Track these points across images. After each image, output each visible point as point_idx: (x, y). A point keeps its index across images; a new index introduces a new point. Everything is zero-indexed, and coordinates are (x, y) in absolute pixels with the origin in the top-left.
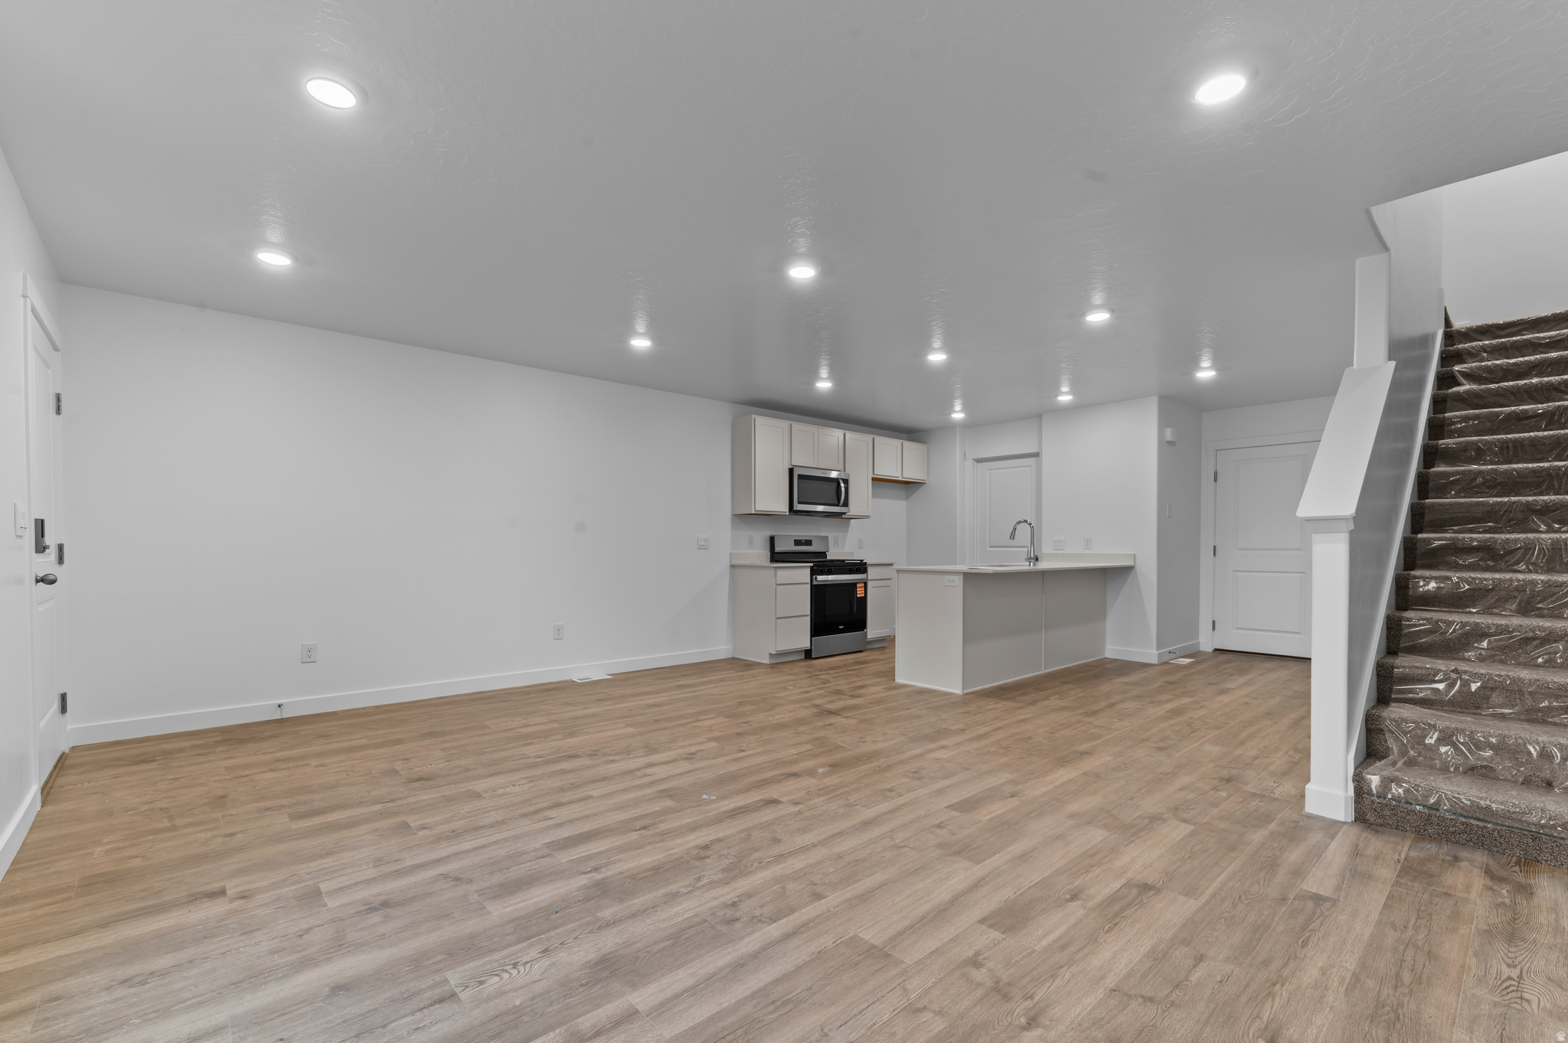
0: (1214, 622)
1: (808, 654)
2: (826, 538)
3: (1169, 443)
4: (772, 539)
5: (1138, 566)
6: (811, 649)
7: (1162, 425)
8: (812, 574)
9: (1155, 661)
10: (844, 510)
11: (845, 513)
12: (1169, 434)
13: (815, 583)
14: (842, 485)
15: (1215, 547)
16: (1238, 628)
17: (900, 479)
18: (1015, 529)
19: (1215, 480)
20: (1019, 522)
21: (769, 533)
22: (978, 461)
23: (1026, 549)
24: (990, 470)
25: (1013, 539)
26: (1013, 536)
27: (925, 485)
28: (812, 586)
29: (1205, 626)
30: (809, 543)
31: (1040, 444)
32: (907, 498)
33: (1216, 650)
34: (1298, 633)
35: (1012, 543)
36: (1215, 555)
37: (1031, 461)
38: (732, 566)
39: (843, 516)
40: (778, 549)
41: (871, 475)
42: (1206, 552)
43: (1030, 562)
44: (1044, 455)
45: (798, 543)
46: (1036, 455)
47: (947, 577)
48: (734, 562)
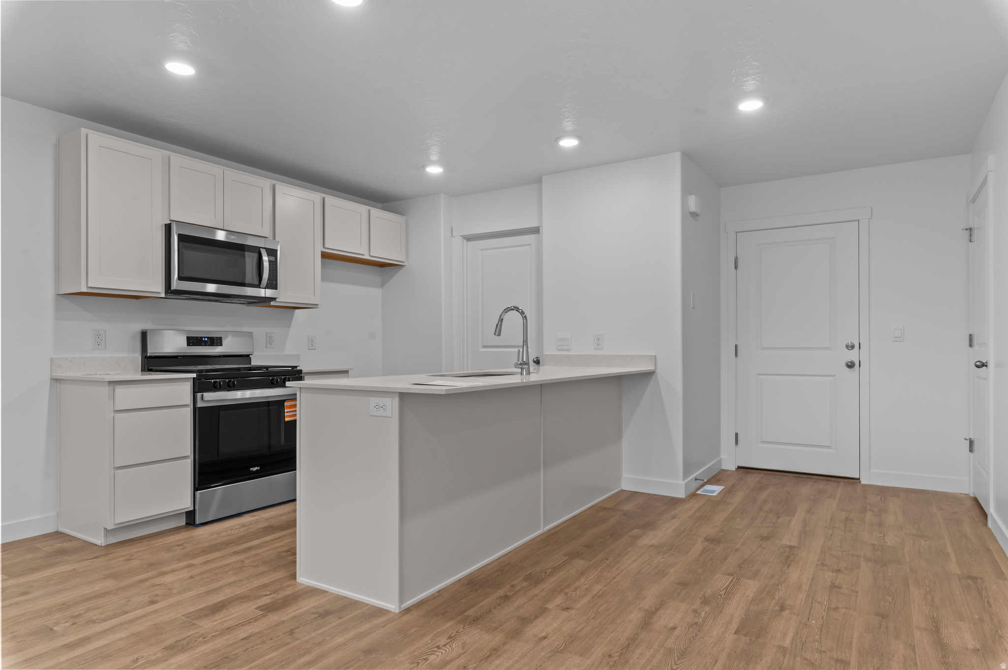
0: (737, 435)
1: (191, 519)
2: (250, 335)
3: (694, 215)
4: (144, 335)
5: (659, 372)
6: (194, 510)
7: (686, 192)
8: (195, 391)
9: (681, 495)
10: (269, 293)
11: (274, 299)
12: (693, 203)
13: (200, 404)
14: (265, 258)
15: (736, 346)
16: (763, 442)
17: (367, 257)
18: (501, 320)
19: (736, 268)
20: (507, 310)
21: (139, 327)
22: (469, 238)
23: (516, 350)
24: (481, 250)
25: (499, 335)
26: (498, 331)
27: (404, 268)
28: (195, 408)
29: (726, 439)
30: (215, 341)
31: (540, 215)
32: (382, 285)
33: (739, 468)
34: (829, 447)
35: (497, 340)
36: (736, 355)
37: (531, 238)
38: (56, 380)
39: (272, 303)
40: (151, 351)
41: (319, 249)
42: (727, 351)
43: (522, 369)
44: (545, 231)
45: (193, 341)
46: (536, 231)
47: (374, 400)
48: (59, 374)
